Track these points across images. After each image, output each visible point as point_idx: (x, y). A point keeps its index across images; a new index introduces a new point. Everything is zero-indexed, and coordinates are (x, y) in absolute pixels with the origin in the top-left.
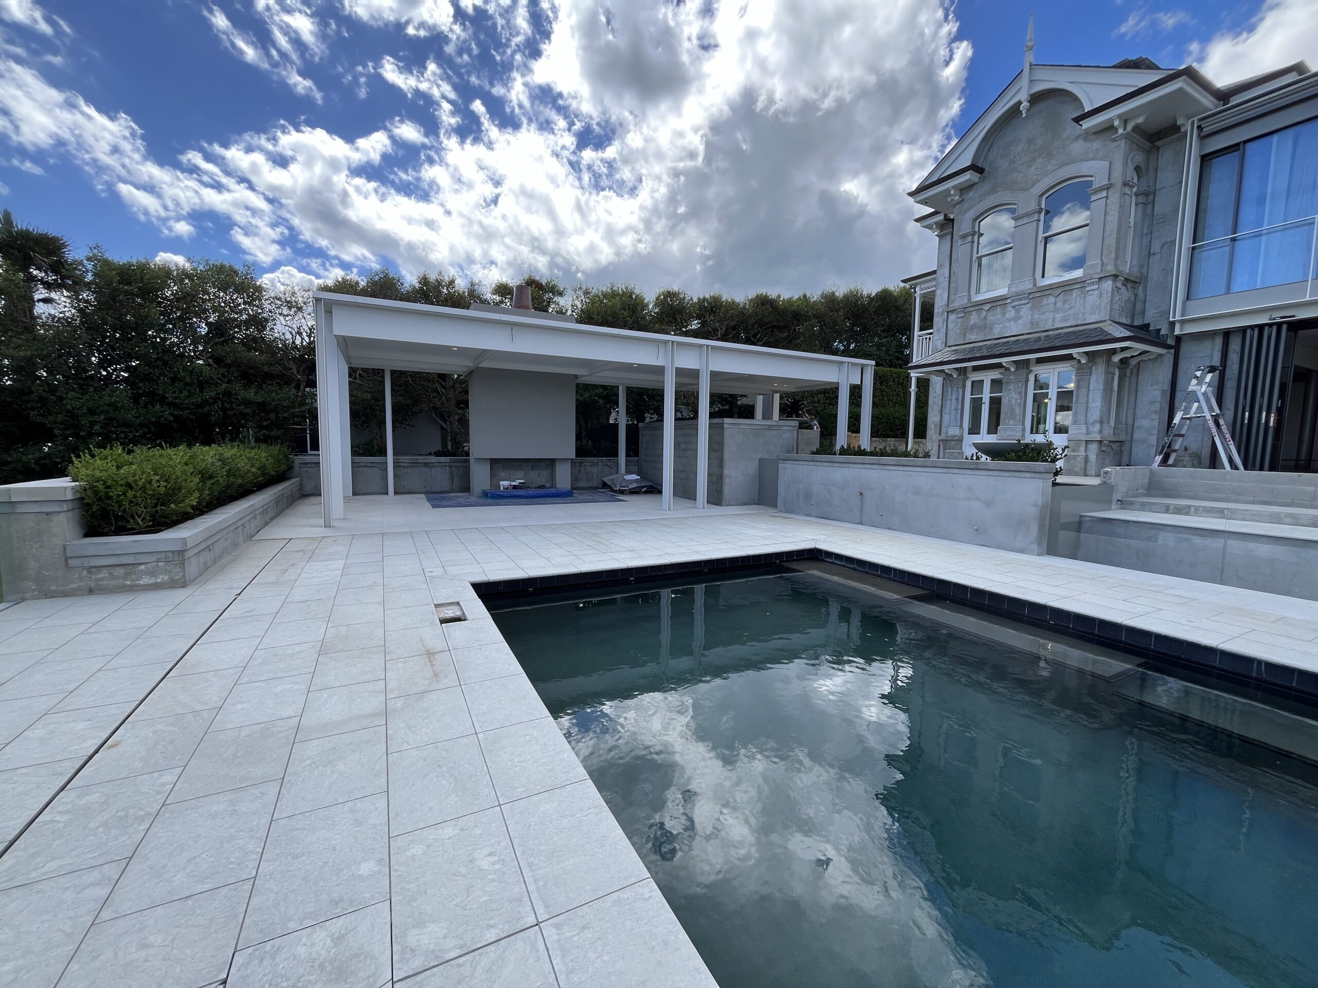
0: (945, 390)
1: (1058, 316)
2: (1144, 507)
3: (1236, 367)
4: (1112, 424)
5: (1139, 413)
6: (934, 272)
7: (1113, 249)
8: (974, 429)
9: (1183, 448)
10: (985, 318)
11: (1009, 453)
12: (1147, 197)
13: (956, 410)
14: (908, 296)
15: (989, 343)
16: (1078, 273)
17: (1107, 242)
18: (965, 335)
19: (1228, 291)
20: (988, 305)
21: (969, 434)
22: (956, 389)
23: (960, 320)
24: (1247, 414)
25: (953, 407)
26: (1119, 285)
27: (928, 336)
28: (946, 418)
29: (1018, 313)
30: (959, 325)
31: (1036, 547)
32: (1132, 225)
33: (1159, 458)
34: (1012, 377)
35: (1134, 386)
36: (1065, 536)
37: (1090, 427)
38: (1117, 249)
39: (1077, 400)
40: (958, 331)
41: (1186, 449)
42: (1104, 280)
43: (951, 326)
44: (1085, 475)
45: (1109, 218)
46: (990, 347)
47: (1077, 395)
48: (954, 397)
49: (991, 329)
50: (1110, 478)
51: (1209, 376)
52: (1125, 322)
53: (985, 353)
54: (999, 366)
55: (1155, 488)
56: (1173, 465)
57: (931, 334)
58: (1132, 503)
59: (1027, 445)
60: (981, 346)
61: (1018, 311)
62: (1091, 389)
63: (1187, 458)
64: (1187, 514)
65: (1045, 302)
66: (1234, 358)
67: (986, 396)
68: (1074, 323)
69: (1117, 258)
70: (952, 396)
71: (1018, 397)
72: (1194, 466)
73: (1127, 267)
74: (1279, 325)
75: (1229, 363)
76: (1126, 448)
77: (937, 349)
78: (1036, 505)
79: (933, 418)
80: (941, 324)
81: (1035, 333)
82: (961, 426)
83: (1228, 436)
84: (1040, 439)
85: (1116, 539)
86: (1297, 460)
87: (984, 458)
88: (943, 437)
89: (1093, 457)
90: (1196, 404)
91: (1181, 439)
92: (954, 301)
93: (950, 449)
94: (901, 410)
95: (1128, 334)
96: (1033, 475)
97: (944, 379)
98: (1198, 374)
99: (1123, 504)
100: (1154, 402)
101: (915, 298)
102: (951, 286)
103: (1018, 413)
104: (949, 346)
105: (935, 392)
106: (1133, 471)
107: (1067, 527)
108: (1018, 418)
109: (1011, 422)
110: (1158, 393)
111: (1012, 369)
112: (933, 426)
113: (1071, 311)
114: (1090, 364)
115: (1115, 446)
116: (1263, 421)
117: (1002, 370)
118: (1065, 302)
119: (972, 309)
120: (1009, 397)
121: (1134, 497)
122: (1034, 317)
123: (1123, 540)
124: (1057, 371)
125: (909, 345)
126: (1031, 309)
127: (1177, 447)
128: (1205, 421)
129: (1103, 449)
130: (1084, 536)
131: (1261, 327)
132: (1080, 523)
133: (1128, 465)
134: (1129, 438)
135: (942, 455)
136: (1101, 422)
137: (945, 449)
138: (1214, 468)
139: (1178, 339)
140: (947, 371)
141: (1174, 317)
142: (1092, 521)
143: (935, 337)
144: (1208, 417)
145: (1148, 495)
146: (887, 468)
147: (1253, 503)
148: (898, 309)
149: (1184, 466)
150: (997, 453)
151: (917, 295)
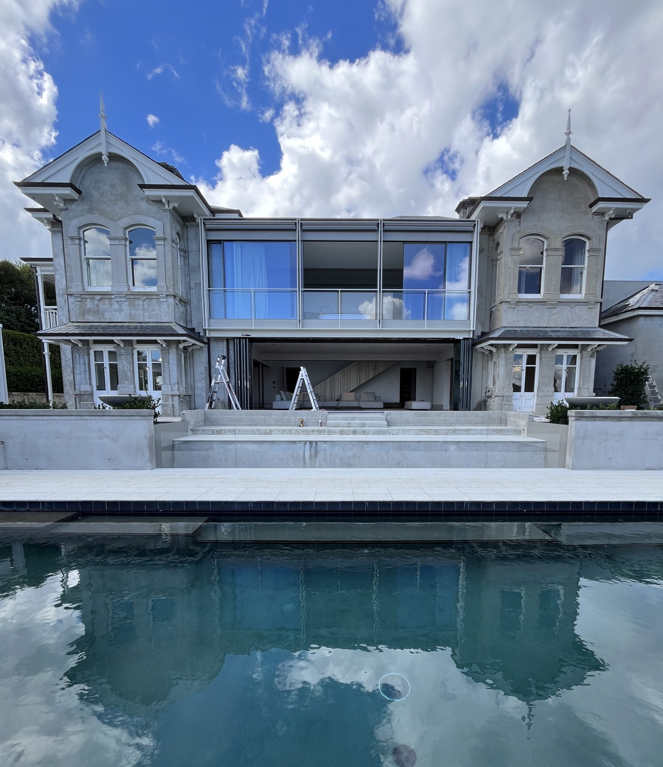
0: (74, 355)
1: (146, 314)
2: (204, 432)
3: (233, 357)
4: (184, 385)
5: (196, 379)
6: (51, 260)
7: (171, 278)
8: (101, 387)
9: (217, 399)
10: (98, 306)
11: (125, 404)
12: (185, 253)
13: (85, 371)
14: (31, 274)
15: (103, 324)
16: (154, 289)
17: (167, 273)
18: (83, 315)
19: (225, 318)
20: (98, 296)
21: (97, 390)
22: (82, 355)
23: (78, 303)
24: (239, 381)
25: (82, 370)
26: (178, 302)
27: (54, 311)
28: (78, 377)
29: (121, 307)
30: (78, 307)
31: (149, 464)
32: (179, 267)
33: (208, 405)
34: (122, 351)
35: (192, 363)
36: (166, 455)
37: (173, 386)
38: (174, 280)
39: (164, 370)
40: (78, 311)
41: (219, 399)
42: (169, 296)
43: (71, 306)
44: (174, 416)
45: (167, 259)
46: (103, 328)
47: (163, 366)
48: (82, 362)
49: (103, 314)
50: (186, 417)
51: (223, 361)
52: (183, 325)
53: (101, 331)
54: (112, 342)
55: (207, 421)
56: (214, 408)
57: (56, 309)
58: (198, 430)
59: (136, 398)
60: (98, 326)
61: (120, 305)
62: (170, 363)
63: (220, 404)
64: (222, 434)
65: (137, 303)
66: (231, 352)
67: (106, 363)
68: (156, 321)
69: (174, 285)
70: (81, 360)
71: (128, 365)
72: (223, 408)
73: (180, 291)
74: (246, 338)
75: (230, 355)
76: (192, 399)
77: (62, 322)
78: (146, 438)
79: (67, 377)
80: (63, 303)
81: (134, 322)
82: (91, 384)
83: (234, 393)
84: (143, 394)
85: (192, 452)
86: (259, 404)
87: (108, 407)
88: (77, 392)
89: (176, 405)
90: (220, 376)
91: (216, 394)
92: (71, 287)
93: (84, 401)
94: (39, 369)
95: (185, 332)
96: (142, 418)
97: (72, 347)
98: (219, 359)
99: (194, 431)
100: (202, 373)
101: (37, 277)
102: (67, 275)
103: (130, 376)
104: (72, 322)
105: (66, 357)
106: (196, 412)
107: (166, 449)
108: (130, 379)
109: (126, 382)
110: (203, 368)
111: (122, 346)
112: (68, 384)
113: (153, 313)
114: (168, 348)
115: (187, 398)
116: (245, 385)
117: (115, 345)
118: (149, 305)
119: (87, 297)
120: (123, 365)
121: (199, 427)
122: (131, 312)
123: (196, 452)
124: (150, 350)
125: (37, 315)
126: (129, 305)
127: (214, 399)
128: (224, 384)
129: (181, 400)
130: (176, 453)
131: (240, 338)
132: (173, 445)
133: (194, 409)
134: (193, 394)
135: (78, 405)
136: (178, 384)
137: (80, 401)
138: (231, 409)
139: (209, 339)
140: (73, 341)
141: (205, 327)
142: (179, 443)
143: (60, 313)
144: (225, 383)
145: (205, 426)
146: (26, 418)
147: (245, 425)
148: (22, 282)
149: (219, 409)
150: (117, 403)
151: (39, 274)
